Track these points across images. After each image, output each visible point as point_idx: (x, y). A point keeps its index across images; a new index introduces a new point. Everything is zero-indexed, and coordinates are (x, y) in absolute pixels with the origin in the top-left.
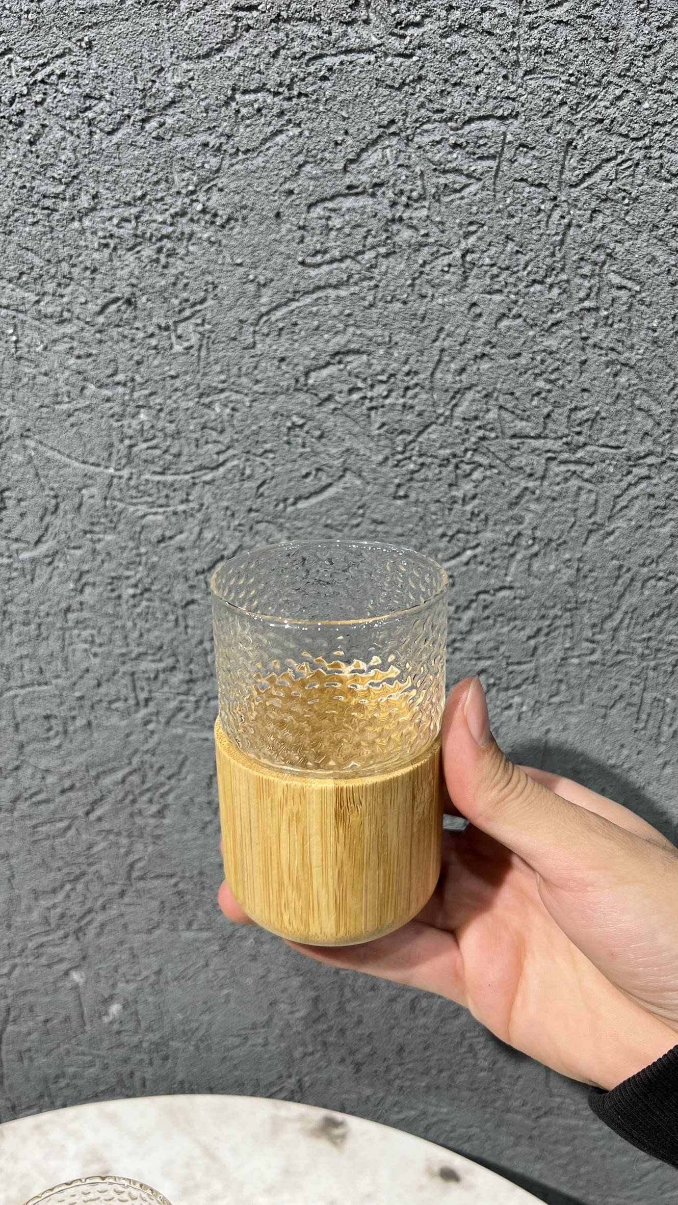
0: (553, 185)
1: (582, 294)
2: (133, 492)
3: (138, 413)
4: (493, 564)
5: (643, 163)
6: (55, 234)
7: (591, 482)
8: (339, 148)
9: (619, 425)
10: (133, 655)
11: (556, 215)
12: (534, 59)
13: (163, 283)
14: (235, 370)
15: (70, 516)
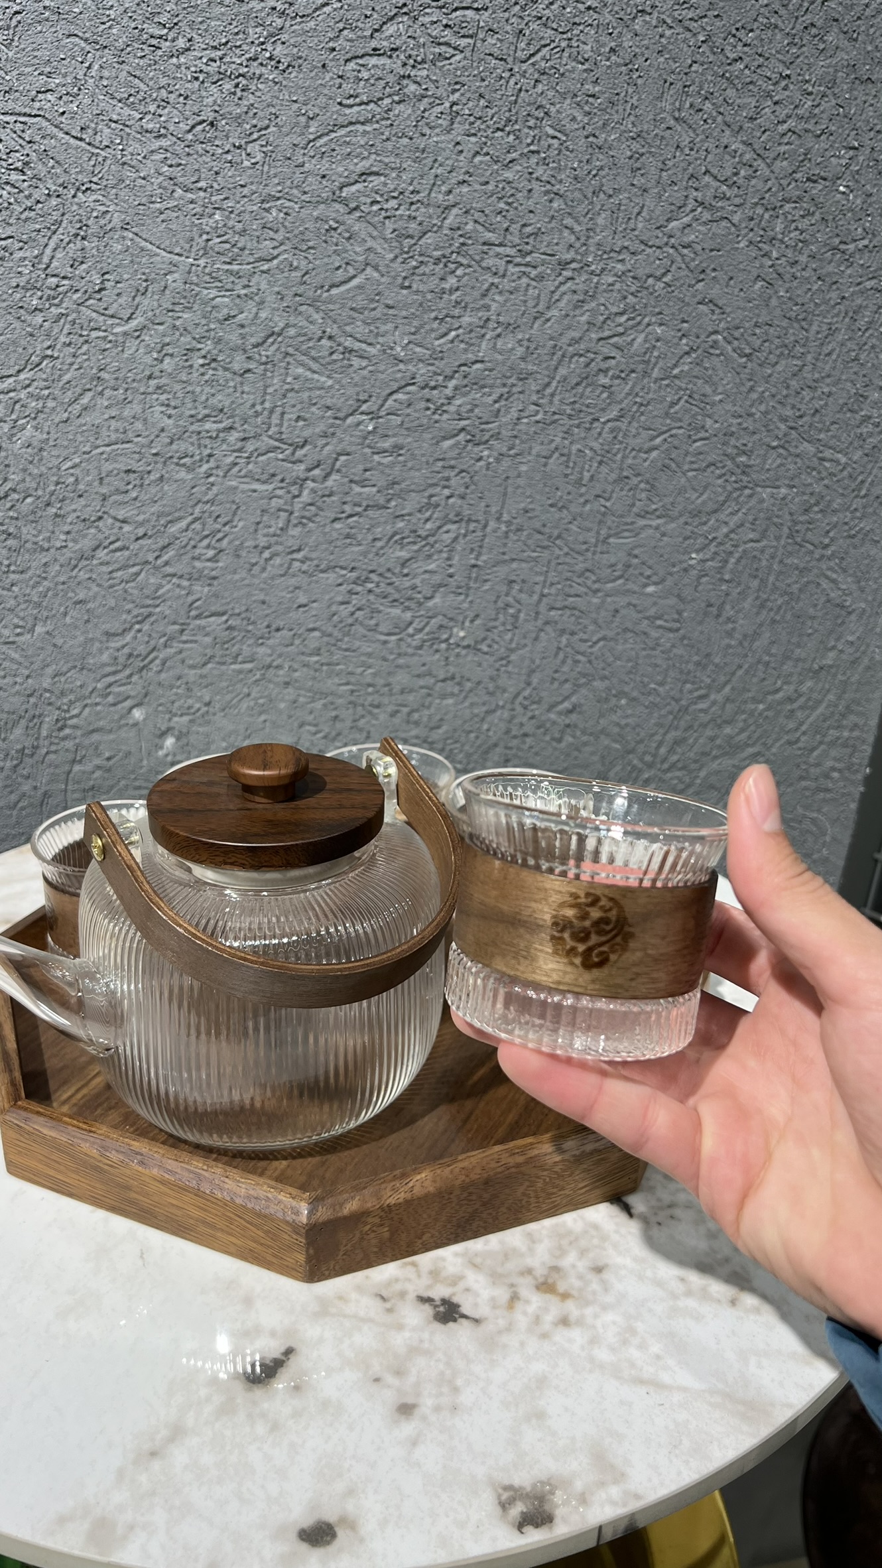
0: (510, 60)
1: (529, 141)
2: (207, 278)
3: (214, 214)
4: (470, 342)
5: (567, 50)
6: (157, 67)
7: (535, 280)
8: (368, 20)
9: (553, 239)
10: (200, 417)
11: (512, 82)
13: (238, 111)
14: (288, 183)
15: (156, 297)
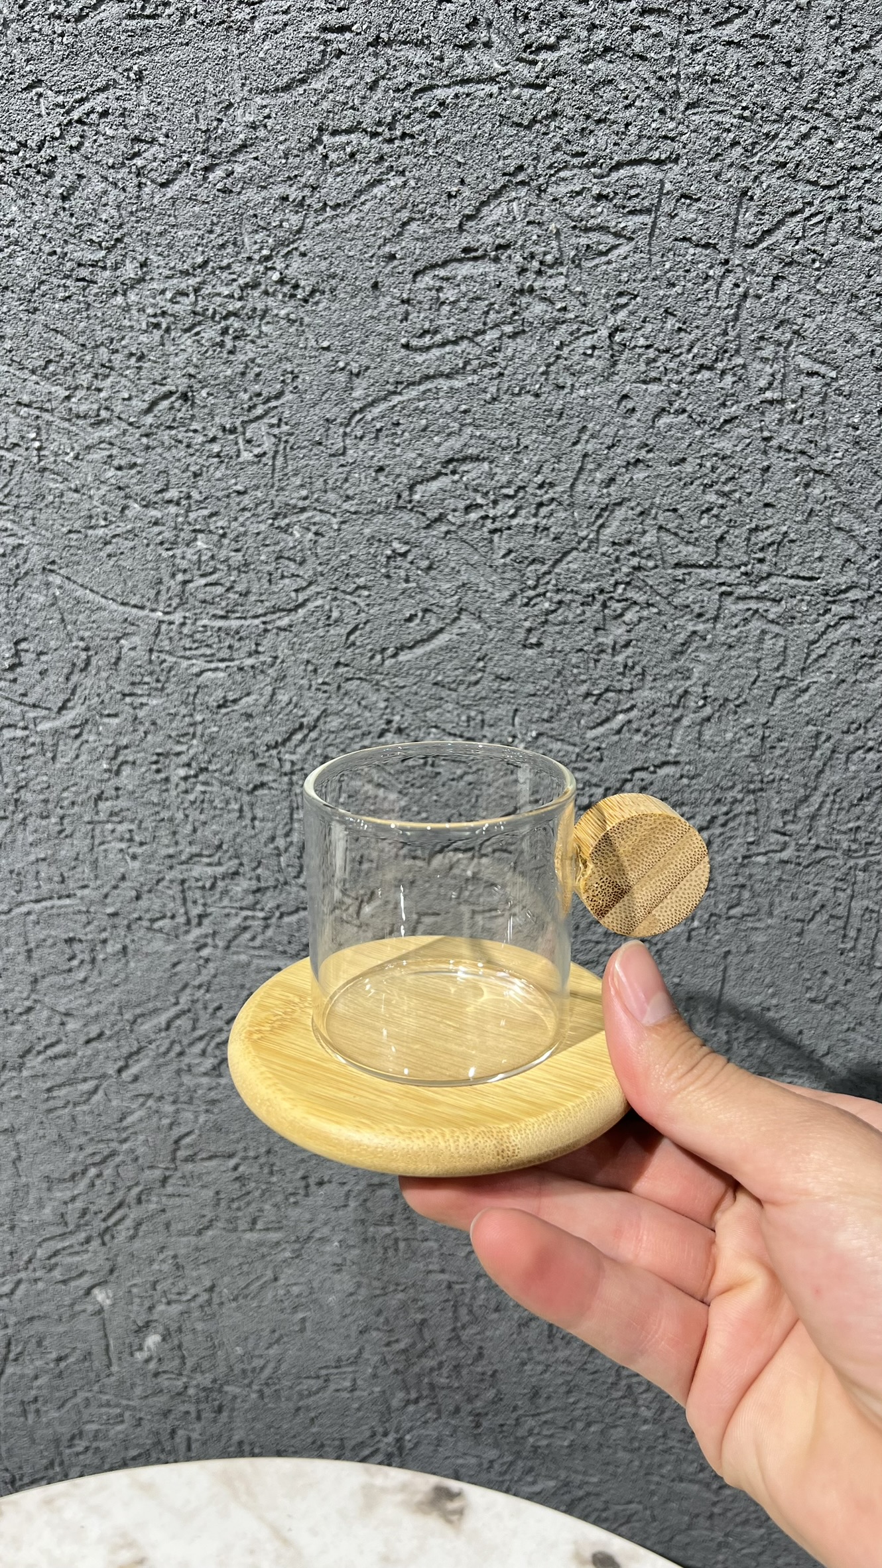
0: (724, 245)
1: (763, 383)
2: (187, 643)
3: (195, 539)
4: (653, 731)
5: (838, 217)
6: (92, 313)
7: (778, 623)
8: (453, 201)
9: (813, 550)
10: (183, 858)
11: (728, 283)
12: (698, 89)
13: (229, 372)
14: (319, 484)
15: (104, 674)
